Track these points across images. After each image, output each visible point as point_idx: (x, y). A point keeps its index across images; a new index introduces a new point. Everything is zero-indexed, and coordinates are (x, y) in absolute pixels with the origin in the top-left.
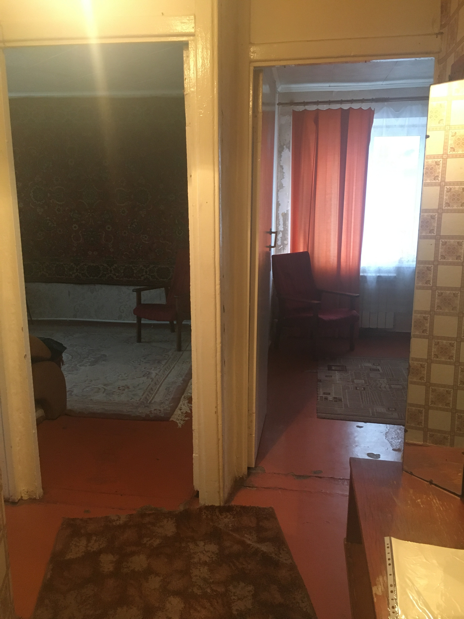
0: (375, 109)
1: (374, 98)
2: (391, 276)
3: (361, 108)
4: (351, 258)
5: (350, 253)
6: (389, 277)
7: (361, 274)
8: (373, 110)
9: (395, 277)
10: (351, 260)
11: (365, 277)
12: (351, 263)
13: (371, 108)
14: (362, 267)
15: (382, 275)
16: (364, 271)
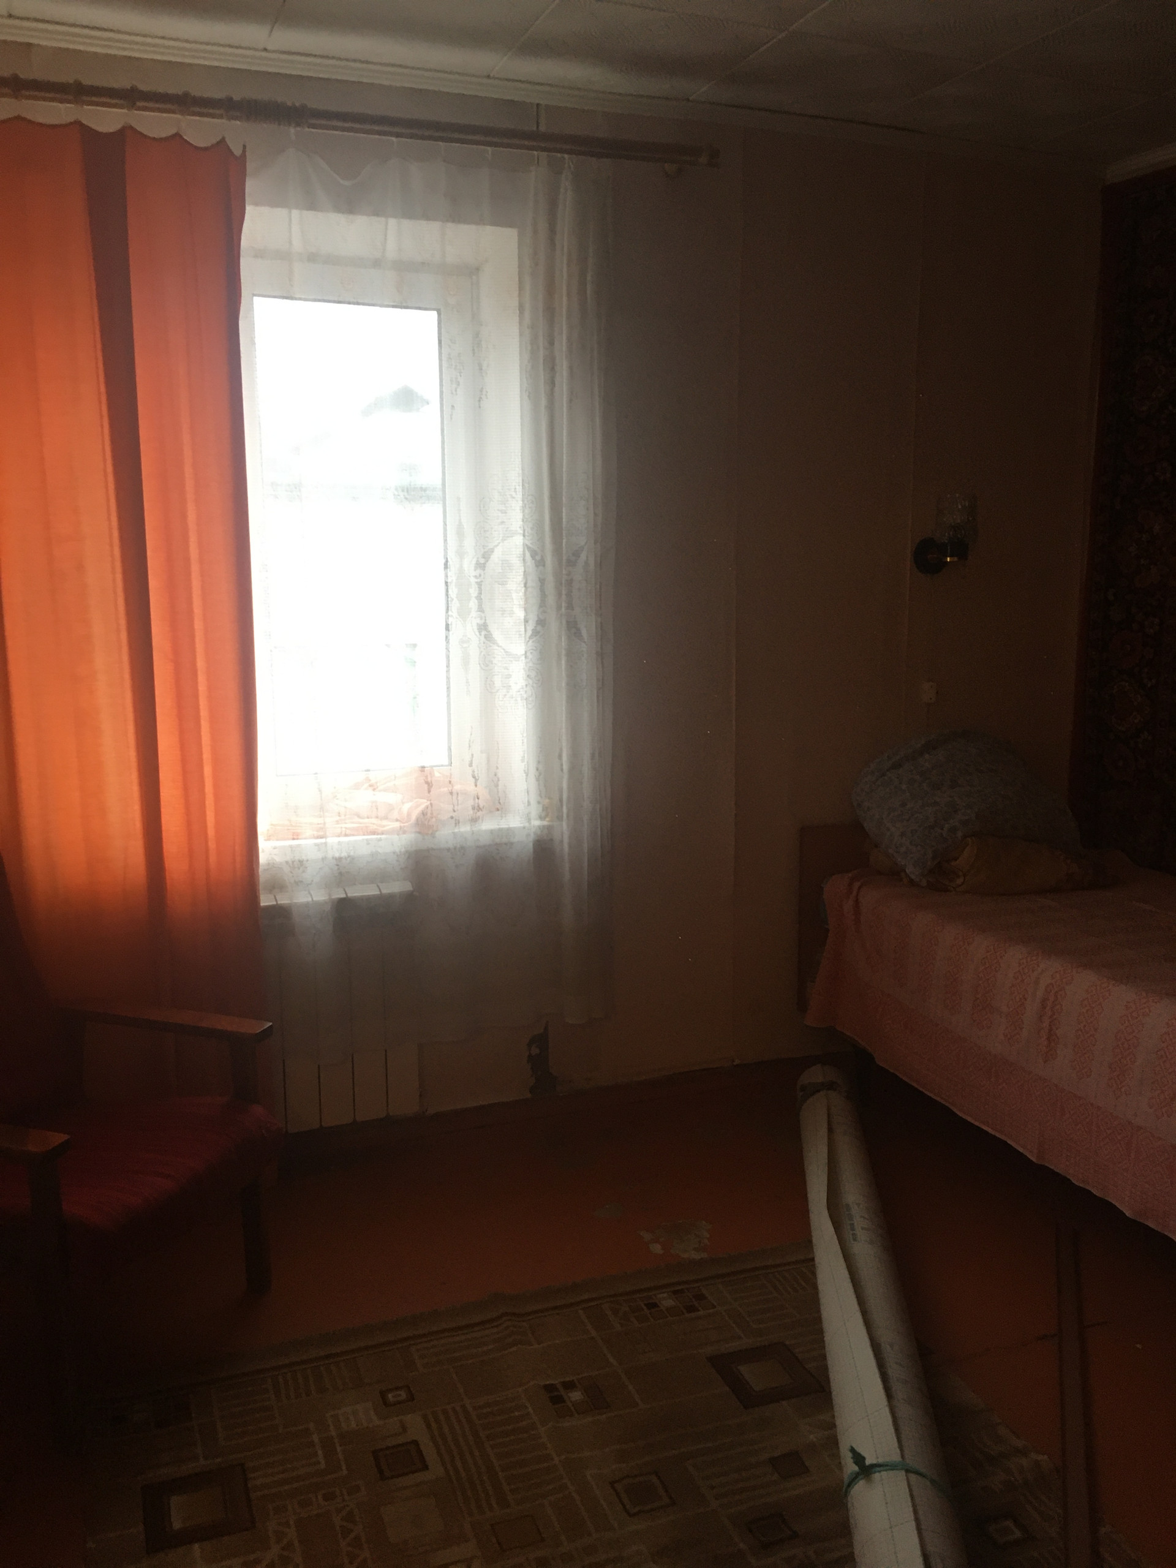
0: (244, 147)
1: (236, 97)
2: (391, 896)
3: (177, 136)
4: (211, 832)
5: (204, 813)
6: (385, 900)
7: (265, 900)
8: (237, 152)
9: (409, 897)
10: (212, 845)
11: (281, 912)
12: (213, 859)
13: (227, 140)
14: (265, 870)
15: (355, 892)
16: (277, 886)
